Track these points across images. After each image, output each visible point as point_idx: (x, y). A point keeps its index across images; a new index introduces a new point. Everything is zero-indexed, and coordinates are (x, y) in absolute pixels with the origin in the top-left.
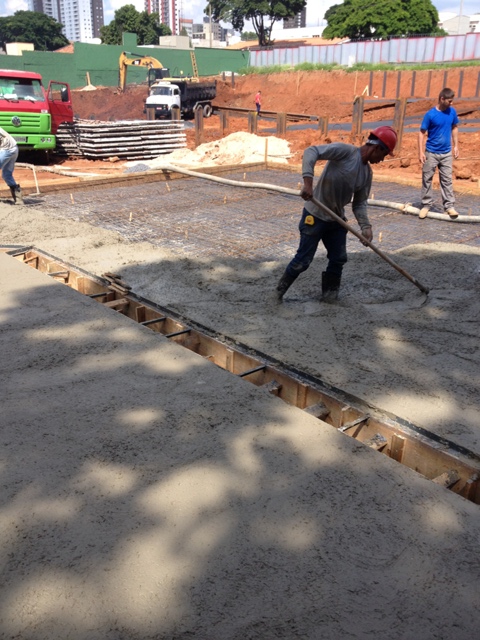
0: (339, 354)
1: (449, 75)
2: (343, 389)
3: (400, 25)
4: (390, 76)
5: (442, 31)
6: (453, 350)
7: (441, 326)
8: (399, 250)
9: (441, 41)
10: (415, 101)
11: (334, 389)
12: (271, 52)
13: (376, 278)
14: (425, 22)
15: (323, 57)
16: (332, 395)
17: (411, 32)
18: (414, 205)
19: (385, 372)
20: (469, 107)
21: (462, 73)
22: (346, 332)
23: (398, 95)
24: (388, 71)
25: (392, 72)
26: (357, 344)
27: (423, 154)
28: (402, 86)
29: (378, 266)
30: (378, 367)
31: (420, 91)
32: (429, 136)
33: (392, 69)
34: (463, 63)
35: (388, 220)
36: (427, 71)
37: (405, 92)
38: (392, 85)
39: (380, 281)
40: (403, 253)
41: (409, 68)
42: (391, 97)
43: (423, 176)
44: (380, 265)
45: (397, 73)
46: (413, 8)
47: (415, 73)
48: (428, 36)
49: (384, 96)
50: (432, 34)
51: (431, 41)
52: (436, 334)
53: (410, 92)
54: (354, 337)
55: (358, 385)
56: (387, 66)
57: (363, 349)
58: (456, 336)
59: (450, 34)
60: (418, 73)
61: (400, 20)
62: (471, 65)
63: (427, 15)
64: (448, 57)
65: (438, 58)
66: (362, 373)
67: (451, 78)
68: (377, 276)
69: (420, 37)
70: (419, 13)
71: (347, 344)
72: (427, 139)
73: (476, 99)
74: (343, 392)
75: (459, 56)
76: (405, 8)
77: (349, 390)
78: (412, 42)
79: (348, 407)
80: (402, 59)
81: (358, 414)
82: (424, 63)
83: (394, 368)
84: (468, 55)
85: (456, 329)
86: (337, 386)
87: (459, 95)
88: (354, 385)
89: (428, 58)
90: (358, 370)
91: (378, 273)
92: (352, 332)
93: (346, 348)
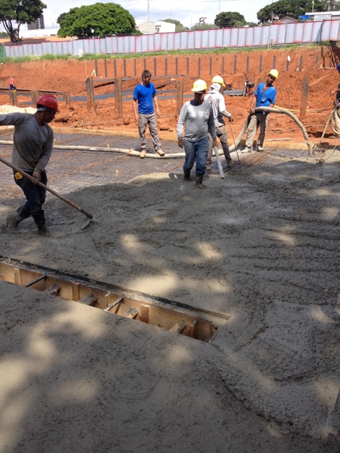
0: (99, 257)
1: (147, 61)
2: (104, 281)
3: (111, 27)
4: (109, 62)
5: (139, 32)
6: (172, 242)
7: (163, 228)
8: (130, 181)
9: (139, 38)
10: (128, 79)
11: (98, 283)
12: (21, 47)
13: (118, 202)
14: (127, 26)
15: (60, 50)
16: (97, 287)
17: (118, 32)
18: (136, 150)
19: (131, 264)
20: (163, 82)
21: (155, 60)
22: (102, 241)
23: (116, 75)
24: (107, 59)
25: (109, 60)
26: (111, 248)
27: (137, 116)
28: (118, 69)
29: (118, 193)
30: (127, 262)
31: (130, 72)
32: (139, 103)
33: (109, 58)
34: (155, 53)
35: (121, 161)
36: (132, 59)
37: (120, 73)
38: (111, 69)
39: (121, 203)
40: (133, 182)
41: (120, 57)
42: (111, 77)
43: (139, 130)
44: (119, 192)
45: (113, 60)
46: (118, 16)
47: (125, 60)
48: (131, 35)
49: (106, 76)
50: (132, 33)
51: (132, 38)
52: (160, 233)
53: (123, 73)
54: (108, 244)
55: (114, 276)
56: (106, 56)
57: (115, 251)
58: (173, 233)
59: (144, 33)
60: (127, 60)
61: (110, 24)
62: (160, 54)
63: (128, 21)
64: (145, 49)
65: (139, 50)
66: (116, 267)
67: (149, 63)
68: (118, 199)
69: (125, 35)
70: (122, 20)
71: (104, 249)
72: (138, 105)
73: (166, 77)
74: (105, 283)
75: (151, 48)
76: (113, 16)
77: (109, 281)
78: (120, 39)
79: (109, 293)
80: (115, 51)
81: (117, 296)
82: (130, 53)
83: (137, 261)
84: (157, 48)
85: (172, 229)
86: (100, 280)
87: (155, 75)
88: (112, 277)
89: (132, 50)
90: (113, 266)
91: (118, 197)
92: (106, 241)
93: (103, 252)
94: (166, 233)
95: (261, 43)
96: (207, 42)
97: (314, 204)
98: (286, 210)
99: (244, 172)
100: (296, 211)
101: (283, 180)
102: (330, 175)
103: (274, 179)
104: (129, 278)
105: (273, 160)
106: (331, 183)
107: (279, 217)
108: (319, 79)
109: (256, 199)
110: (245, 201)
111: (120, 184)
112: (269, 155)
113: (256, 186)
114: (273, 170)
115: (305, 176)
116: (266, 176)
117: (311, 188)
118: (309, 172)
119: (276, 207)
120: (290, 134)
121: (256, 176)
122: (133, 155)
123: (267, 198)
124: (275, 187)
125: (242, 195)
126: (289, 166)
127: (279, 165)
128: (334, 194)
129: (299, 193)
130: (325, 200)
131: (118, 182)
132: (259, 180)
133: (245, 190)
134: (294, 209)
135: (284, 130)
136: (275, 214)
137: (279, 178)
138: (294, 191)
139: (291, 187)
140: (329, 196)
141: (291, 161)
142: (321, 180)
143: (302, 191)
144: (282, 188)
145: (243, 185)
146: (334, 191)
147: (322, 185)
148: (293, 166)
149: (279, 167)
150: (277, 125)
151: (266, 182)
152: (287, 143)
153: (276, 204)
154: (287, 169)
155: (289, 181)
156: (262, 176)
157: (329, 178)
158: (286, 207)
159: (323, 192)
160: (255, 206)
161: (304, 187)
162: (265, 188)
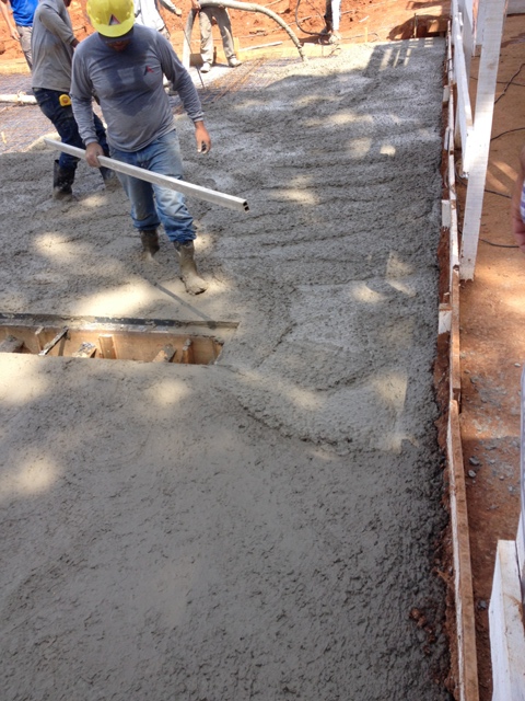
0: (9, 277)
2: (27, 312)
6: (126, 232)
7: (105, 213)
8: (30, 147)
11: (18, 316)
13: (17, 184)
16: (18, 323)
18: (28, 94)
19: (66, 278)
22: (6, 251)
26: (24, 261)
29: (14, 169)
30: (58, 276)
35: (6, 116)
39: (23, 186)
40: (35, 148)
44: (16, 168)
52: (104, 222)
54: (18, 253)
55: (42, 302)
57: (33, 263)
58: (123, 218)
66: (42, 287)
68: (17, 180)
71: (13, 264)
74: (29, 315)
77: (35, 310)
79: (41, 328)
81: (55, 331)
83: (74, 271)
85: (121, 212)
86: (21, 312)
88: (38, 303)
90: (37, 286)
91: (17, 177)
92: (14, 248)
93: (13, 268)
94: (114, 220)
97: (333, 138)
98: (294, 154)
99: (218, 104)
100: (309, 152)
101: (282, 109)
102: (351, 89)
103: (267, 109)
104: (67, 300)
105: (260, 80)
106: (354, 101)
107: (285, 166)
109: (247, 144)
110: (230, 149)
111: (14, 154)
112: (252, 74)
113: (242, 124)
114: (263, 95)
115: (314, 97)
116: (254, 106)
117: (325, 115)
118: (319, 90)
119: (278, 152)
120: (279, 36)
121: (238, 108)
122: (25, 104)
123: (261, 141)
124: (271, 121)
125: (223, 141)
126: (286, 85)
127: (271, 85)
128: (360, 118)
129: (310, 124)
130: (349, 129)
131: (10, 151)
132: (244, 113)
133: (226, 133)
134: (306, 150)
135: (269, 30)
136: (278, 162)
137: (275, 106)
138: (301, 122)
139: (295, 117)
140: (353, 123)
141: (289, 78)
142: (338, 99)
143: (312, 122)
144: (282, 121)
145: (220, 126)
146: (360, 113)
147: (340, 107)
148: (293, 84)
149: (272, 89)
150: (257, 22)
151: (256, 115)
152: (276, 50)
153: (278, 147)
154: (284, 90)
155: (291, 109)
156: (248, 107)
157: (350, 94)
158: (293, 149)
159: (343, 119)
160: (246, 155)
161: (315, 114)
162: (255, 125)
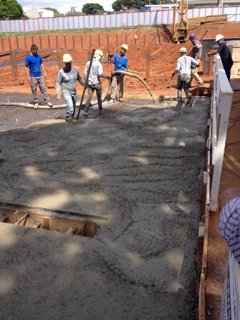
0: (8, 185)
1: (34, 38)
2: (13, 203)
3: (4, 13)
4: (4, 39)
5: (26, 16)
6: (63, 169)
7: (56, 159)
8: (28, 126)
9: (26, 21)
10: (20, 51)
11: (8, 204)
13: (19, 142)
14: (17, 12)
16: (8, 208)
17: (10, 17)
18: (31, 103)
19: (33, 188)
20: (47, 53)
21: (40, 37)
22: (9, 173)
23: (11, 49)
24: (3, 37)
26: (16, 178)
27: (29, 78)
28: (12, 44)
29: (19, 136)
30: (29, 186)
31: (22, 46)
32: (30, 68)
33: (5, 36)
34: (39, 32)
35: (20, 112)
36: (22, 37)
37: (14, 47)
38: (6, 44)
39: (22, 144)
40: (30, 128)
41: (13, 35)
42: (7, 50)
43: (32, 88)
44: (20, 135)
45: (7, 38)
46: (9, 5)
47: (17, 38)
48: (20, 19)
49: (3, 49)
50: (21, 18)
51: (21, 21)
52: (54, 163)
53: (16, 47)
54: (13, 175)
55: (20, 199)
56: (2, 34)
57: (20, 179)
58: (64, 162)
59: (30, 18)
60: (19, 37)
61: (3, 10)
62: (44, 33)
63: (17, 8)
64: (32, 30)
65: (27, 30)
66: (21, 191)
67: (36, 40)
69: (15, 19)
70: (13, 7)
71: (11, 179)
72: (29, 70)
73: (49, 50)
74: (13, 205)
75: (37, 29)
76: (5, 5)
77: (17, 202)
78: (12, 22)
79: (18, 211)
80: (9, 31)
81: (24, 213)
82: (20, 32)
83: (37, 185)
84: (41, 29)
85: (63, 159)
86: (10, 203)
87: (41, 48)
88: (18, 199)
89: (22, 30)
90: (19, 191)
91: (19, 139)
92: (12, 173)
93: (10, 181)
94: (59, 163)
95: (116, 25)
96: (77, 25)
97: (159, 136)
98: (141, 141)
99: (111, 116)
100: (148, 141)
101: (138, 121)
102: (168, 116)
103: (132, 120)
104: (32, 198)
105: (130, 107)
106: (169, 121)
107: (137, 146)
108: (157, 51)
109: (121, 134)
110: (114, 136)
111: (20, 129)
112: (127, 104)
113: (120, 125)
114: (131, 114)
115: (152, 117)
116: (126, 119)
117: (156, 125)
118: (155, 114)
119: (134, 139)
120: (140, 89)
121: (119, 118)
122: (29, 108)
123: (128, 134)
124: (133, 125)
125: (111, 132)
126: (141, 111)
127: (135, 110)
128: (171, 128)
129: (149, 129)
130: (166, 133)
131: (18, 128)
132: (122, 121)
133: (113, 129)
134: (147, 140)
135: (136, 87)
136: (134, 144)
137: (135, 119)
138: (145, 128)
139: (143, 125)
140: (168, 130)
141: (142, 108)
142: (163, 119)
143: (151, 128)
144: (138, 126)
145: (111, 126)
146: (171, 126)
147: (163, 123)
148: (144, 111)
149: (135, 112)
150: (131, 83)
151: (127, 123)
152: (138, 95)
153: (134, 137)
154: (140, 113)
155: (142, 121)
156: (123, 118)
157: (168, 117)
158: (141, 139)
159: (164, 128)
160: (120, 140)
161: (152, 124)
162: (126, 127)
